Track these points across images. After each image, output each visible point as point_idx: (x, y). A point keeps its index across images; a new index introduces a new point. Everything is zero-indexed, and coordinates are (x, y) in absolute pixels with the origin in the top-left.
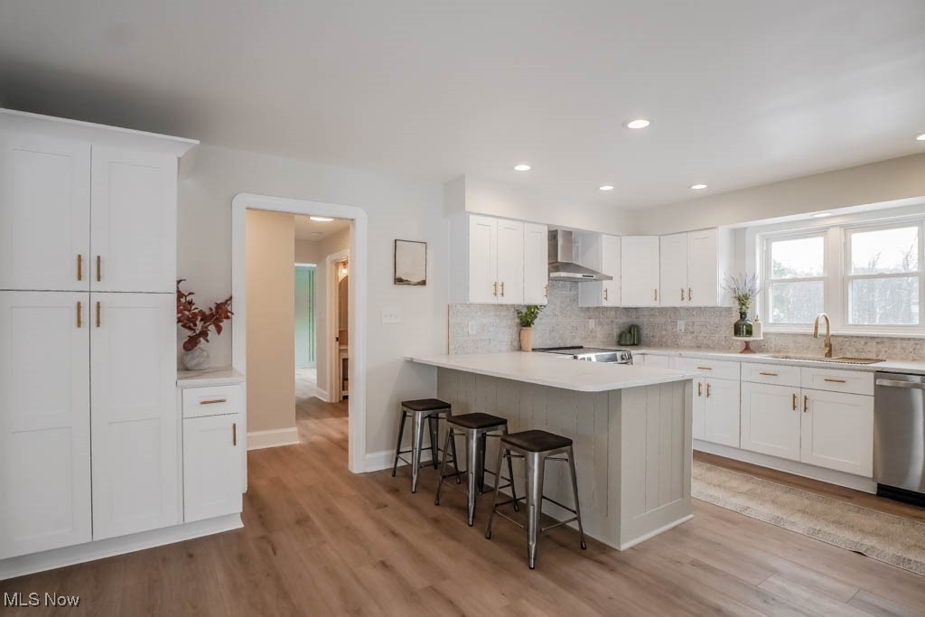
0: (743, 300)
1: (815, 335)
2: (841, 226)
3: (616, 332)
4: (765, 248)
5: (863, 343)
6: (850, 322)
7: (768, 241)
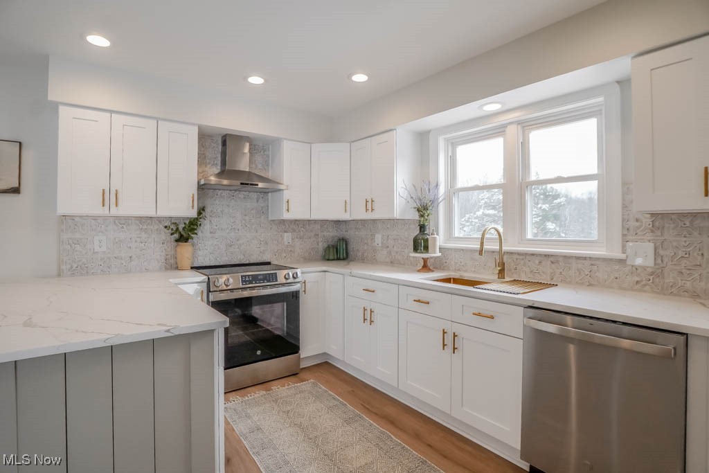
0: (423, 210)
1: (481, 252)
2: (519, 123)
3: (321, 246)
4: (450, 154)
5: (537, 262)
6: (529, 236)
7: (453, 144)
